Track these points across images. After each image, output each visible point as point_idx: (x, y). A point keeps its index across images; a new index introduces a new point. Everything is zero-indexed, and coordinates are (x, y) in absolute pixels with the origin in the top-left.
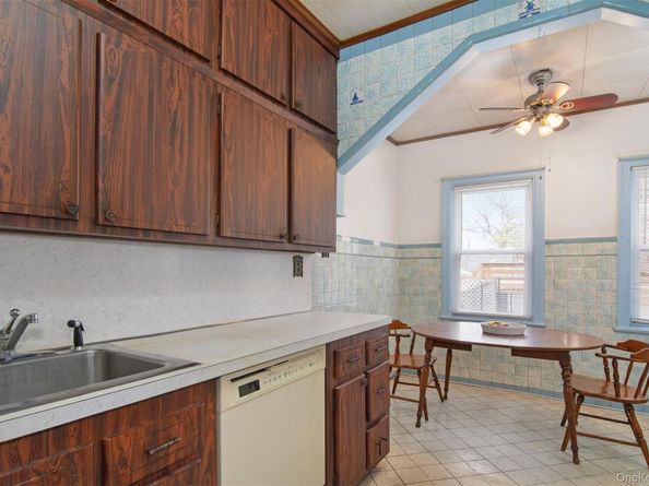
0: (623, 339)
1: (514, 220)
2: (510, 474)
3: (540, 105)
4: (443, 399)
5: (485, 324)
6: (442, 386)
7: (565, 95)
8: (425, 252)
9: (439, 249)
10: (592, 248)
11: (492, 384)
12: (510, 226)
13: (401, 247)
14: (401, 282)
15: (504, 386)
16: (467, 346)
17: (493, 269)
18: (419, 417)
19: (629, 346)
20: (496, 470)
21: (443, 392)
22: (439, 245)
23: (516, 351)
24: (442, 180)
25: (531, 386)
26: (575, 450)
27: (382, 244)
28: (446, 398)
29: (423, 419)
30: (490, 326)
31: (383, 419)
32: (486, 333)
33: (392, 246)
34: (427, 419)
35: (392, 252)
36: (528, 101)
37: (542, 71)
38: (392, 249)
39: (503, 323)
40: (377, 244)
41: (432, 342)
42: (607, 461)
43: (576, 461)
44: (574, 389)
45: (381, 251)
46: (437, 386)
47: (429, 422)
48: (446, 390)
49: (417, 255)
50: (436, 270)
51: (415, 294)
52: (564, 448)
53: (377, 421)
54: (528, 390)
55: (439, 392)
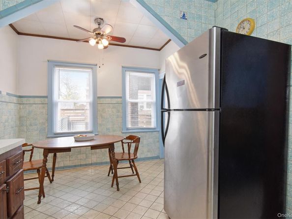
0: (128, 135)
1: (72, 91)
2: (95, 208)
3: (99, 34)
4: (51, 181)
5: (76, 136)
6: (51, 174)
7: (109, 33)
8: (37, 100)
9: (46, 99)
10: (114, 101)
11: (75, 166)
12: (70, 93)
13: (20, 97)
14: (20, 118)
15: (81, 165)
16: (68, 150)
17: (66, 112)
18: (40, 197)
19: (130, 138)
20: (88, 209)
21: (51, 177)
22: (46, 97)
23: (93, 147)
24: (48, 61)
25: (93, 162)
26: (117, 184)
27: (8, 94)
28: (53, 180)
29: (42, 197)
30: (78, 138)
31: (20, 210)
32: (76, 141)
33: (16, 96)
34: (44, 197)
35: (15, 99)
36: (95, 30)
37: (100, 19)
38: (15, 98)
39: (84, 135)
40: (4, 93)
41: (47, 151)
42: (127, 185)
43: (118, 190)
44: (117, 159)
45: (7, 99)
46: (48, 175)
47: (46, 198)
48: (53, 176)
49: (32, 102)
50: (44, 111)
51: (31, 125)
52: (112, 186)
53: (15, 214)
54: (91, 164)
55: (49, 178)
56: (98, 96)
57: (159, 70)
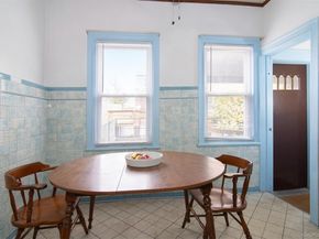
4: (88, 230)
8: (72, 95)
9: (84, 93)
13: (49, 89)
14: (48, 122)
22: (84, 89)
24: (87, 32)
27: (24, 82)
30: (133, 160)
32: (130, 168)
33: (40, 87)
35: (39, 93)
38: (38, 90)
40: (16, 80)
45: (23, 89)
48: (90, 220)
49: (64, 97)
50: (81, 110)
51: (63, 132)
55: (85, 226)
56: (161, 85)
57: (261, 39)
